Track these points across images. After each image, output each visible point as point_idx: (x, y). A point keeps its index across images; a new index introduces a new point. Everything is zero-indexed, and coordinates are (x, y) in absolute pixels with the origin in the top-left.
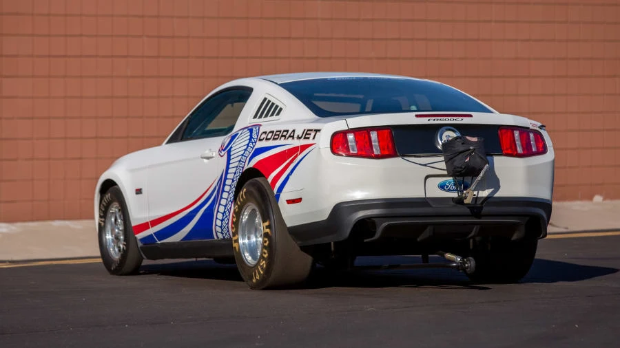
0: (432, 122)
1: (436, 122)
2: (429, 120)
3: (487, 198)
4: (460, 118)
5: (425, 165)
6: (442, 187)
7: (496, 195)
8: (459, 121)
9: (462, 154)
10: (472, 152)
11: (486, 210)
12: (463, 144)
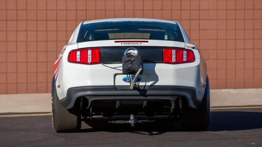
0: (123, 45)
1: (125, 45)
2: (122, 44)
3: (151, 86)
4: (140, 43)
5: (114, 68)
6: (125, 80)
7: (156, 84)
8: (139, 44)
9: (128, 62)
10: (133, 61)
11: (148, 92)
12: (128, 57)
